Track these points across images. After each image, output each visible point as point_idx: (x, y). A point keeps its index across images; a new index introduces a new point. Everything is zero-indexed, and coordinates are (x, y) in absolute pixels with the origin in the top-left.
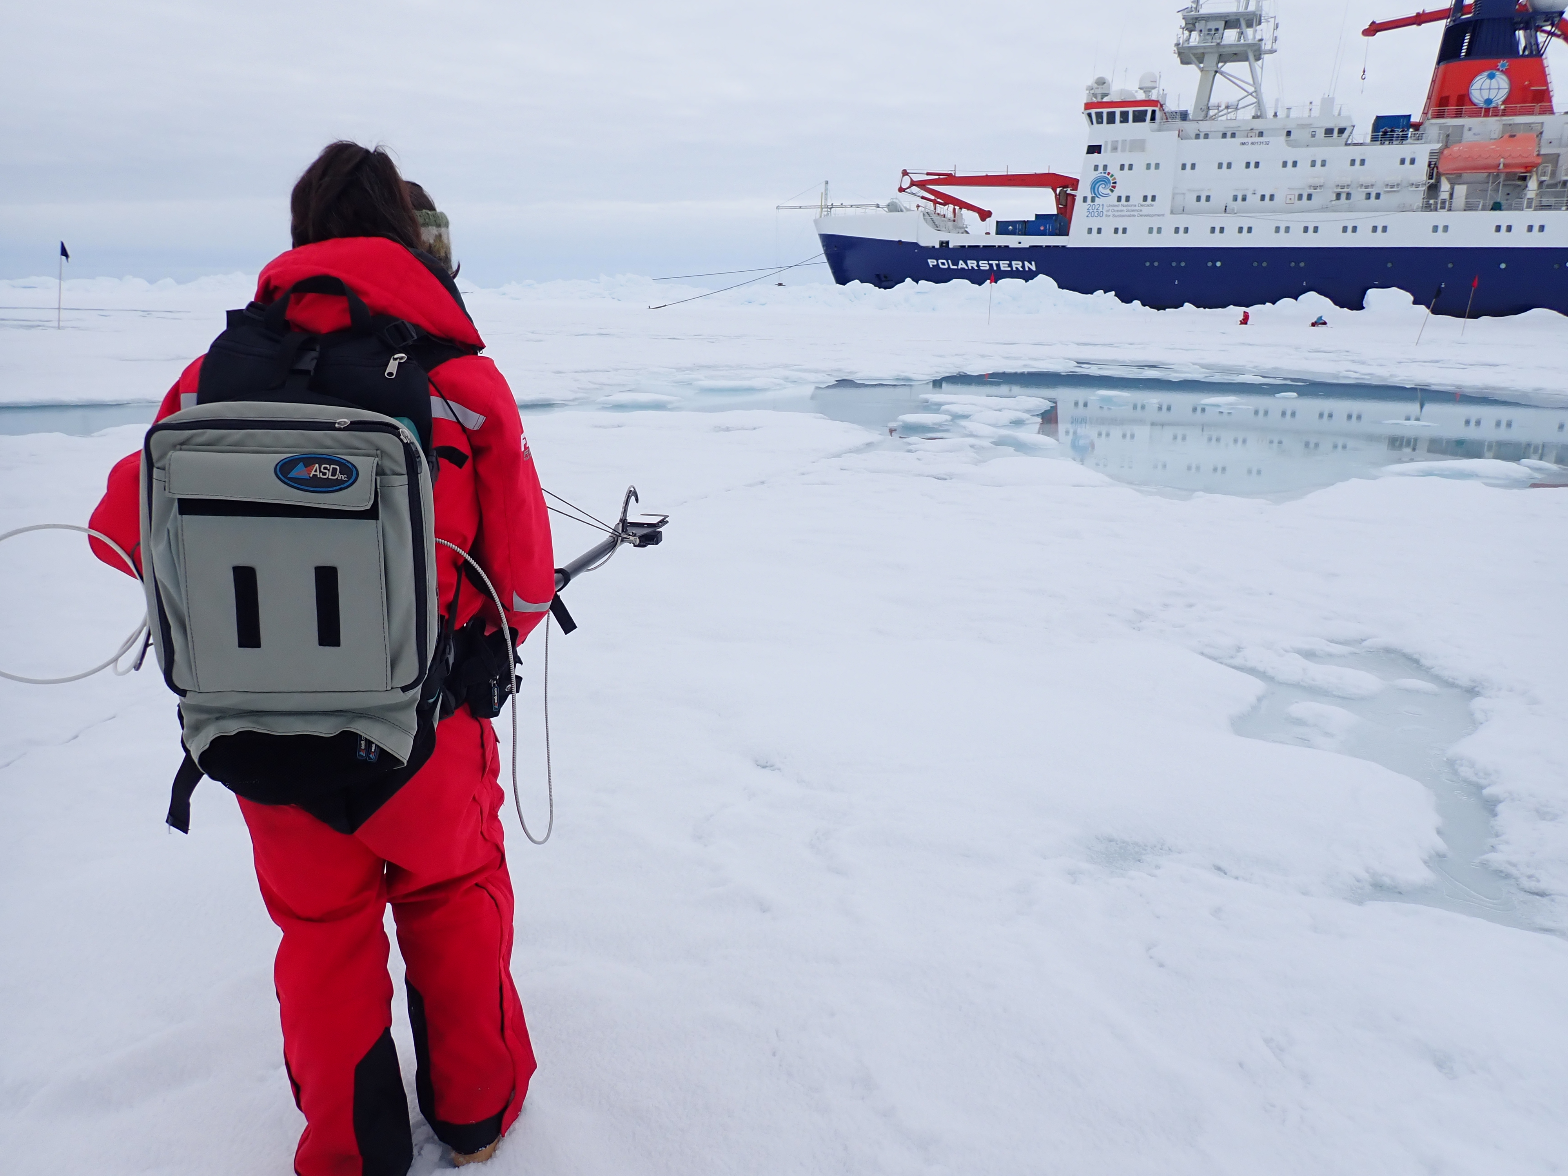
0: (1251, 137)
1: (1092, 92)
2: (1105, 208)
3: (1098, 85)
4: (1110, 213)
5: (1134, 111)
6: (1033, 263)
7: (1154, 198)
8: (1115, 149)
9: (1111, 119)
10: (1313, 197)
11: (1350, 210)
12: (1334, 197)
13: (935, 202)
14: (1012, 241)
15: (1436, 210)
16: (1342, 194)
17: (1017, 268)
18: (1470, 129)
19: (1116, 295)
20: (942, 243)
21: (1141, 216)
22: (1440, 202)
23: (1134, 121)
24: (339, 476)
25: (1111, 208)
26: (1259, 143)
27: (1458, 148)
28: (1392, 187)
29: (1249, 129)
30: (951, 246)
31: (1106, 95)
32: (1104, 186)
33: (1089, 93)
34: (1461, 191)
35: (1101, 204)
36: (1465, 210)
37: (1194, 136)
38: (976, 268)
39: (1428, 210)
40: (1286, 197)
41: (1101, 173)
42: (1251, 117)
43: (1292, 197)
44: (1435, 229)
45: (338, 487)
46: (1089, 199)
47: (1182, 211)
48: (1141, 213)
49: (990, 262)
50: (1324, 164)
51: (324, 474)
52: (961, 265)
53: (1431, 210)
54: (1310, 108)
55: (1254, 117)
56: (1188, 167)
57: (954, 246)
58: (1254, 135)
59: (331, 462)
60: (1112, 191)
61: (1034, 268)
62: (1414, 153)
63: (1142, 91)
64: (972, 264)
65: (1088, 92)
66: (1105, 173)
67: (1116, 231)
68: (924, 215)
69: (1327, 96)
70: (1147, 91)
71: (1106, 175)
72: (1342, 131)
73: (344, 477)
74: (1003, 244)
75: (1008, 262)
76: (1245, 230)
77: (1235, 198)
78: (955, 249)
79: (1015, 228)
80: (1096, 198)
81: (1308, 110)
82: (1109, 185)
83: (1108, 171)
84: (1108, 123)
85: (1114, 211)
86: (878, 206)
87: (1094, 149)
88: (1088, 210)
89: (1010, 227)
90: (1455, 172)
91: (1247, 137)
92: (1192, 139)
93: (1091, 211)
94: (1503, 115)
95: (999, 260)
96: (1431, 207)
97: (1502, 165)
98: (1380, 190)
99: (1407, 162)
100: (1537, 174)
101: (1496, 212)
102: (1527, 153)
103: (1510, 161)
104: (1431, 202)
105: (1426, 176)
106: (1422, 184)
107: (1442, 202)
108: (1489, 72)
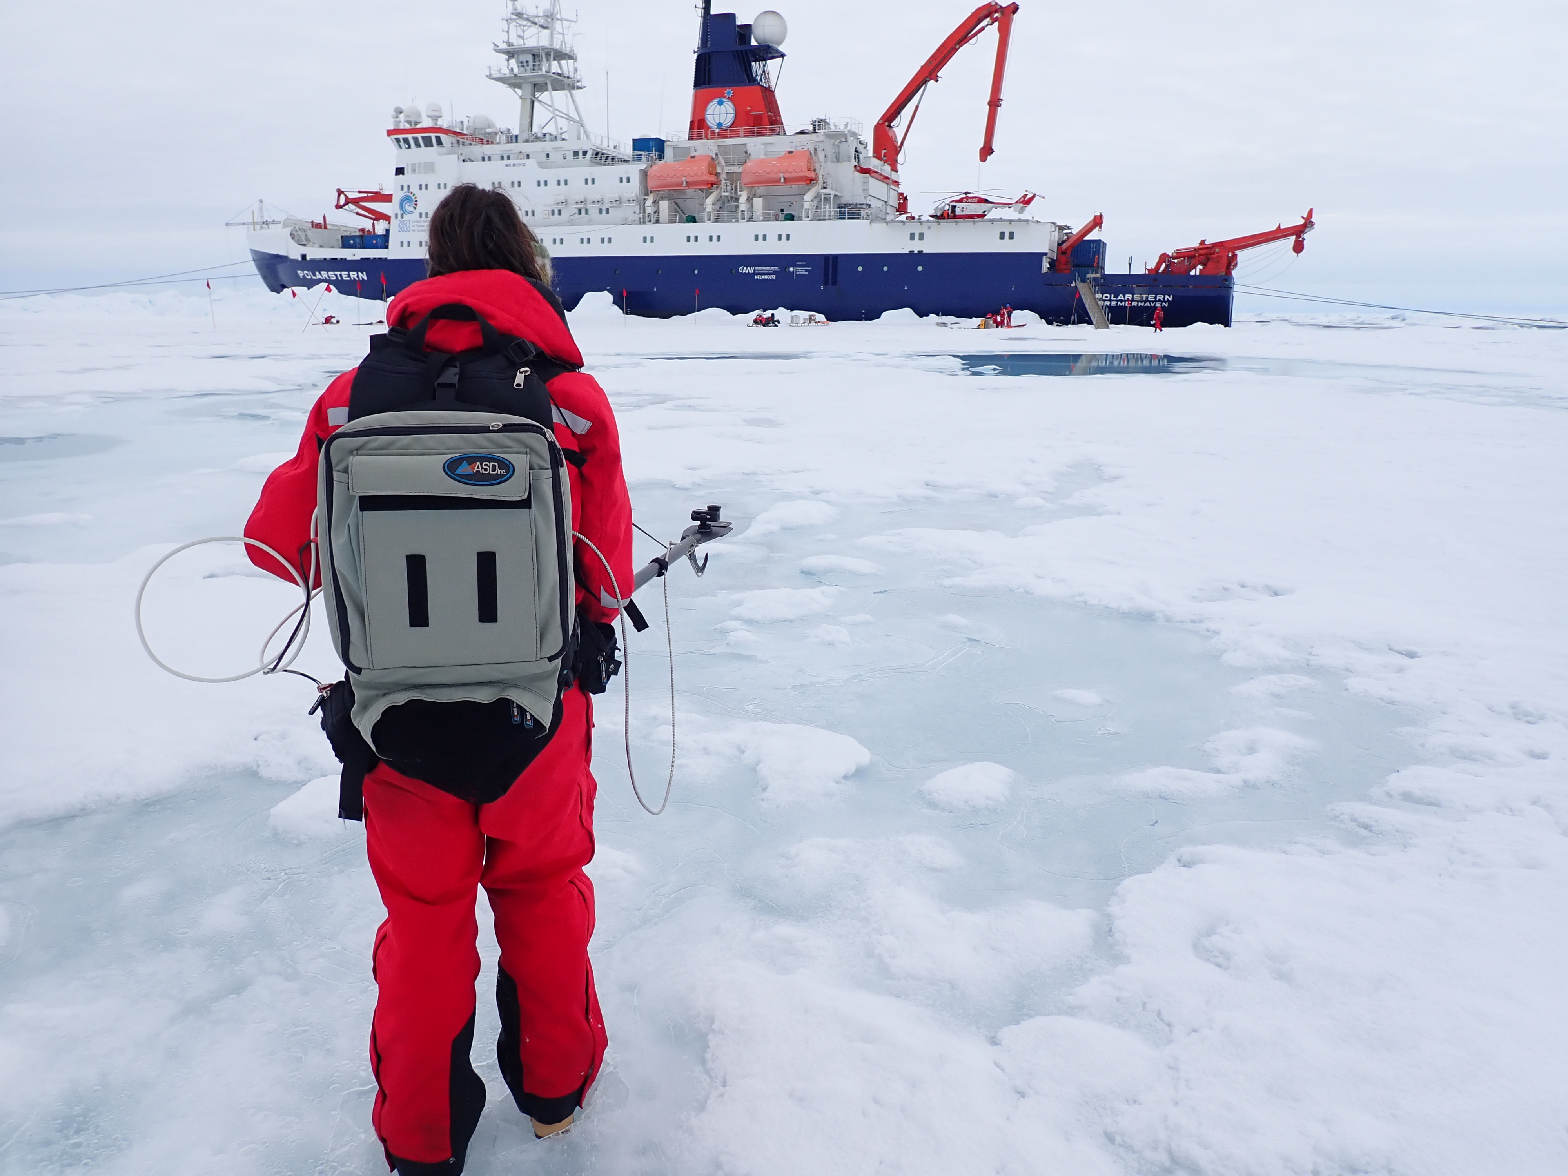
2: (412, 224)
3: (395, 114)
4: (415, 228)
5: (423, 137)
6: (364, 273)
8: (414, 171)
9: (408, 145)
10: (562, 213)
11: (590, 223)
12: (577, 211)
14: (340, 253)
15: (644, 223)
16: (582, 210)
17: (354, 278)
20: (302, 256)
22: (646, 215)
23: (426, 146)
25: (415, 224)
28: (616, 202)
29: (519, 151)
30: (308, 258)
32: (408, 204)
34: (664, 205)
35: (408, 220)
36: (669, 223)
37: (481, 159)
38: (328, 278)
40: (543, 212)
41: (405, 192)
43: (547, 213)
44: (644, 239)
46: (399, 216)
49: (336, 273)
50: (566, 183)
52: (318, 276)
53: (640, 223)
57: (310, 259)
58: (523, 158)
60: (415, 208)
61: (366, 278)
62: (629, 172)
63: (430, 119)
64: (324, 274)
65: (393, 120)
66: (409, 192)
67: (421, 243)
70: (433, 119)
71: (409, 194)
72: (585, 153)
74: (343, 257)
75: (347, 273)
78: (313, 261)
79: (355, 242)
80: (404, 215)
82: (412, 203)
83: (411, 190)
84: (406, 147)
85: (418, 226)
87: (400, 171)
88: (400, 227)
89: (352, 242)
91: (518, 159)
92: (477, 160)
93: (402, 227)
94: (719, 138)
95: (341, 271)
96: (642, 220)
97: (685, 183)
98: (608, 206)
99: (625, 180)
100: (719, 190)
101: (687, 224)
102: (701, 172)
103: (690, 179)
104: (641, 215)
105: (638, 193)
106: (633, 200)
107: (649, 216)
108: (719, 99)
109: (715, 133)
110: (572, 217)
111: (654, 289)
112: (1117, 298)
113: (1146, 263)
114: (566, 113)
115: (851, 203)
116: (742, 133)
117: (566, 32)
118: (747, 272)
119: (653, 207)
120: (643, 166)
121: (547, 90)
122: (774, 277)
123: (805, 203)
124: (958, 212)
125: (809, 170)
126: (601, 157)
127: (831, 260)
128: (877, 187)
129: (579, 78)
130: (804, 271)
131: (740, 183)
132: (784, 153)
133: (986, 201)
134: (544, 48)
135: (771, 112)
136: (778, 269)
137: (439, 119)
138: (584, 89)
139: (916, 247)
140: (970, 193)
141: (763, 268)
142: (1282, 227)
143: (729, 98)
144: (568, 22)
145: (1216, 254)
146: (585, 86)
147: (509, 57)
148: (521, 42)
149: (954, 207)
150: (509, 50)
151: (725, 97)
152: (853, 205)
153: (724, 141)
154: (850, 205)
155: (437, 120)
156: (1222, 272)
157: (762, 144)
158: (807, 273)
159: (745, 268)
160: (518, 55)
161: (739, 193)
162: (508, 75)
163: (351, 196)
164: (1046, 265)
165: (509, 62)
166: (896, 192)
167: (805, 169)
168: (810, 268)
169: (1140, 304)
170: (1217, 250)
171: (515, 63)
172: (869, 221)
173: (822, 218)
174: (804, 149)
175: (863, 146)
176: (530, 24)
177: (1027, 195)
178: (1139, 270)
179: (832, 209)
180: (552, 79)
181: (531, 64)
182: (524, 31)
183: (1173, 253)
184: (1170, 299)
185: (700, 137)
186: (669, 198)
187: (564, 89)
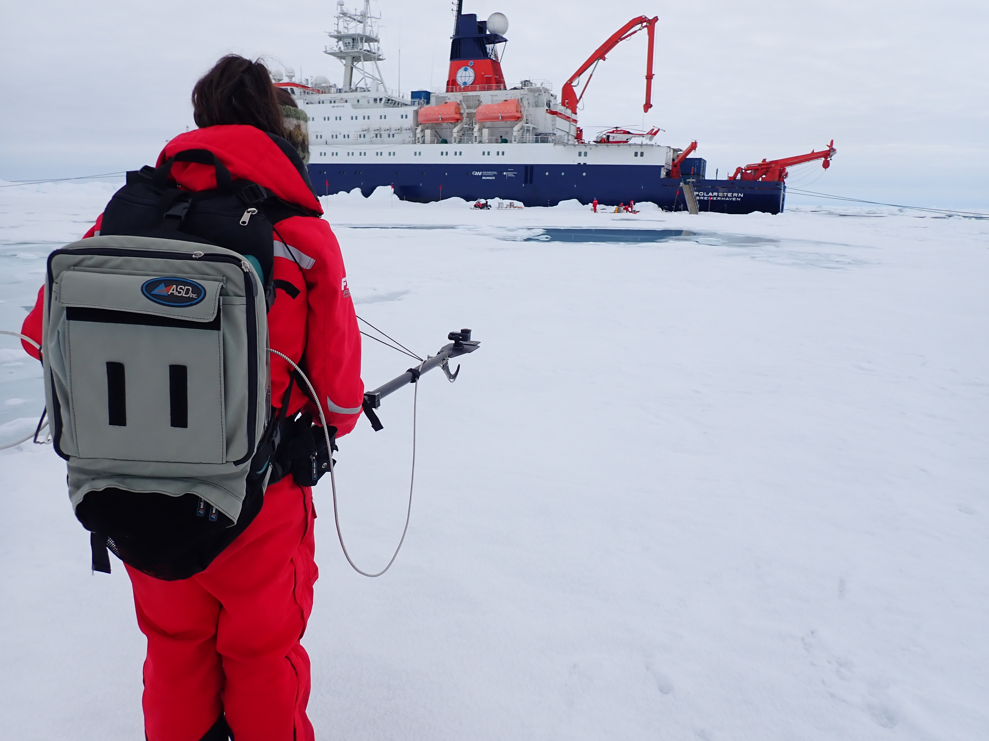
10: (365, 136)
11: (382, 143)
12: (374, 135)
16: (378, 135)
26: (340, 107)
28: (399, 130)
29: (341, 98)
36: (430, 143)
40: (354, 136)
43: (357, 136)
44: (415, 154)
50: (369, 118)
53: (413, 144)
58: (343, 102)
62: (405, 112)
70: (290, 78)
72: (381, 100)
76: (335, 154)
77: (332, 137)
94: (464, 91)
96: (414, 142)
97: (440, 119)
98: (394, 132)
99: (404, 117)
100: (462, 124)
101: (442, 145)
102: (451, 112)
103: (444, 117)
104: (413, 139)
105: (412, 125)
106: (409, 129)
107: (418, 139)
108: (465, 67)
109: (461, 88)
110: (372, 139)
111: (420, 184)
112: (708, 194)
113: (728, 173)
114: (372, 75)
115: (544, 133)
116: (478, 88)
117: (373, 25)
118: (477, 175)
119: (421, 133)
120: (415, 108)
121: (360, 61)
122: (494, 178)
123: (514, 132)
124: (611, 139)
125: (517, 111)
126: (391, 102)
127: (529, 168)
128: (561, 123)
129: (380, 53)
130: (512, 174)
131: (475, 119)
132: (501, 101)
133: (629, 133)
134: (359, 35)
135: (497, 76)
136: (497, 173)
137: (293, 78)
138: (384, 60)
139: (582, 160)
140: (618, 128)
141: (487, 172)
142: (815, 152)
143: (471, 67)
144: (375, 19)
145: (772, 168)
146: (385, 58)
147: (338, 40)
148: (346, 31)
149: (608, 136)
150: (338, 36)
151: (469, 66)
152: (544, 134)
153: (467, 93)
154: (543, 134)
155: (292, 78)
156: (776, 179)
157: (490, 95)
158: (514, 176)
159: (476, 172)
160: (343, 39)
161: (474, 126)
162: (337, 51)
164: (663, 174)
165: (339, 43)
166: (575, 127)
167: (514, 110)
168: (516, 173)
169: (722, 199)
170: (773, 165)
171: (342, 44)
172: (553, 144)
173: (525, 142)
174: (516, 99)
175: (553, 97)
176: (351, 20)
177: (653, 129)
178: (723, 177)
179: (531, 136)
180: (364, 54)
181: (351, 44)
182: (348, 24)
183: (745, 167)
184: (742, 196)
185: (452, 91)
186: (432, 128)
187: (371, 60)
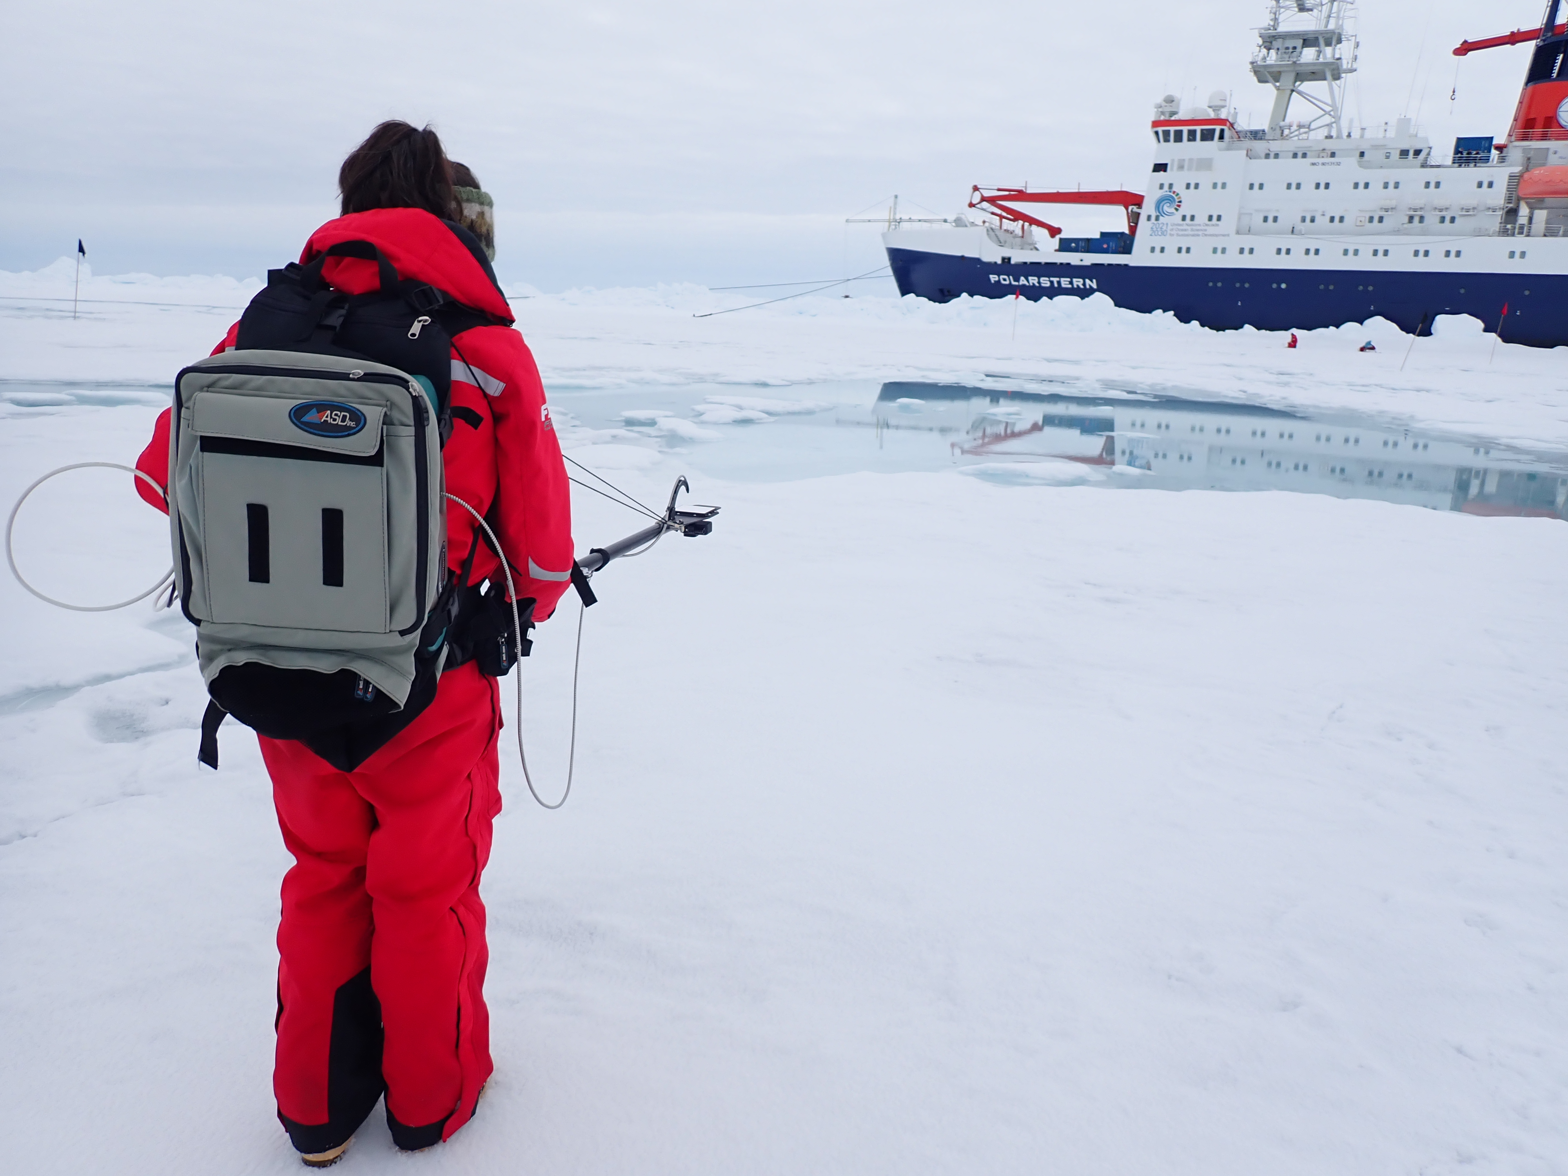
0: (1323, 157)
1: (1160, 110)
2: (1170, 227)
3: (1167, 103)
4: (1174, 232)
5: (1202, 130)
6: (1094, 281)
7: (1219, 218)
8: (1181, 167)
9: (1178, 137)
10: (1384, 220)
11: (1424, 233)
12: (1406, 219)
13: (1001, 217)
14: (1074, 258)
15: (1513, 235)
16: (1415, 217)
17: (1078, 286)
18: (1555, 153)
19: (1175, 315)
20: (1003, 259)
21: (1206, 235)
22: (1517, 226)
23: (1202, 140)
24: (348, 423)
25: (1175, 227)
26: (1330, 164)
27: (1538, 172)
28: (1468, 210)
30: (1013, 262)
31: (1174, 113)
32: (1168, 205)
33: (1158, 111)
34: (1541, 216)
35: (1165, 223)
36: (1545, 236)
37: (1263, 155)
38: (1037, 285)
39: (1506, 235)
40: (1356, 219)
41: (1166, 191)
42: (1324, 137)
43: (1363, 219)
44: (1512, 254)
45: (346, 433)
46: (1153, 218)
47: (1248, 231)
48: (1206, 233)
49: (1052, 279)
50: (1397, 185)
51: (335, 420)
52: (1023, 281)
53: (1508, 235)
54: (1386, 128)
55: (1327, 137)
56: (1256, 186)
57: (1016, 262)
59: (342, 409)
60: (1177, 210)
61: (1095, 286)
62: (1492, 176)
63: (1211, 110)
64: (1033, 280)
66: (1170, 192)
67: (1180, 250)
68: (988, 230)
69: (1403, 117)
70: (1216, 110)
71: (1171, 194)
72: (1417, 152)
73: (352, 424)
74: (1065, 261)
75: (1069, 279)
76: (1312, 252)
77: (1303, 220)
78: (1017, 265)
79: (1077, 245)
80: (1161, 218)
81: (1383, 130)
82: (1174, 204)
83: (1174, 189)
84: (1175, 141)
85: (1179, 230)
86: (945, 221)
87: (1160, 168)
88: (1152, 228)
89: (1073, 245)
90: (1535, 196)
91: (1319, 157)
92: (1261, 158)
93: (1155, 229)
95: (1060, 277)
96: (1509, 232)
98: (1454, 214)
99: (1485, 184)
104: (1507, 227)
105: (1505, 200)
106: (1500, 208)
107: (1520, 227)
110: (1405, 226)
111: (1516, 312)
119: (1528, 217)
120: (1515, 169)
150: (1269, 35)
163: (987, 194)
165: (1266, 48)
171: (1275, 50)
185: (1544, 138)
